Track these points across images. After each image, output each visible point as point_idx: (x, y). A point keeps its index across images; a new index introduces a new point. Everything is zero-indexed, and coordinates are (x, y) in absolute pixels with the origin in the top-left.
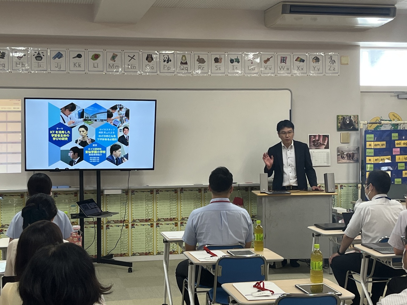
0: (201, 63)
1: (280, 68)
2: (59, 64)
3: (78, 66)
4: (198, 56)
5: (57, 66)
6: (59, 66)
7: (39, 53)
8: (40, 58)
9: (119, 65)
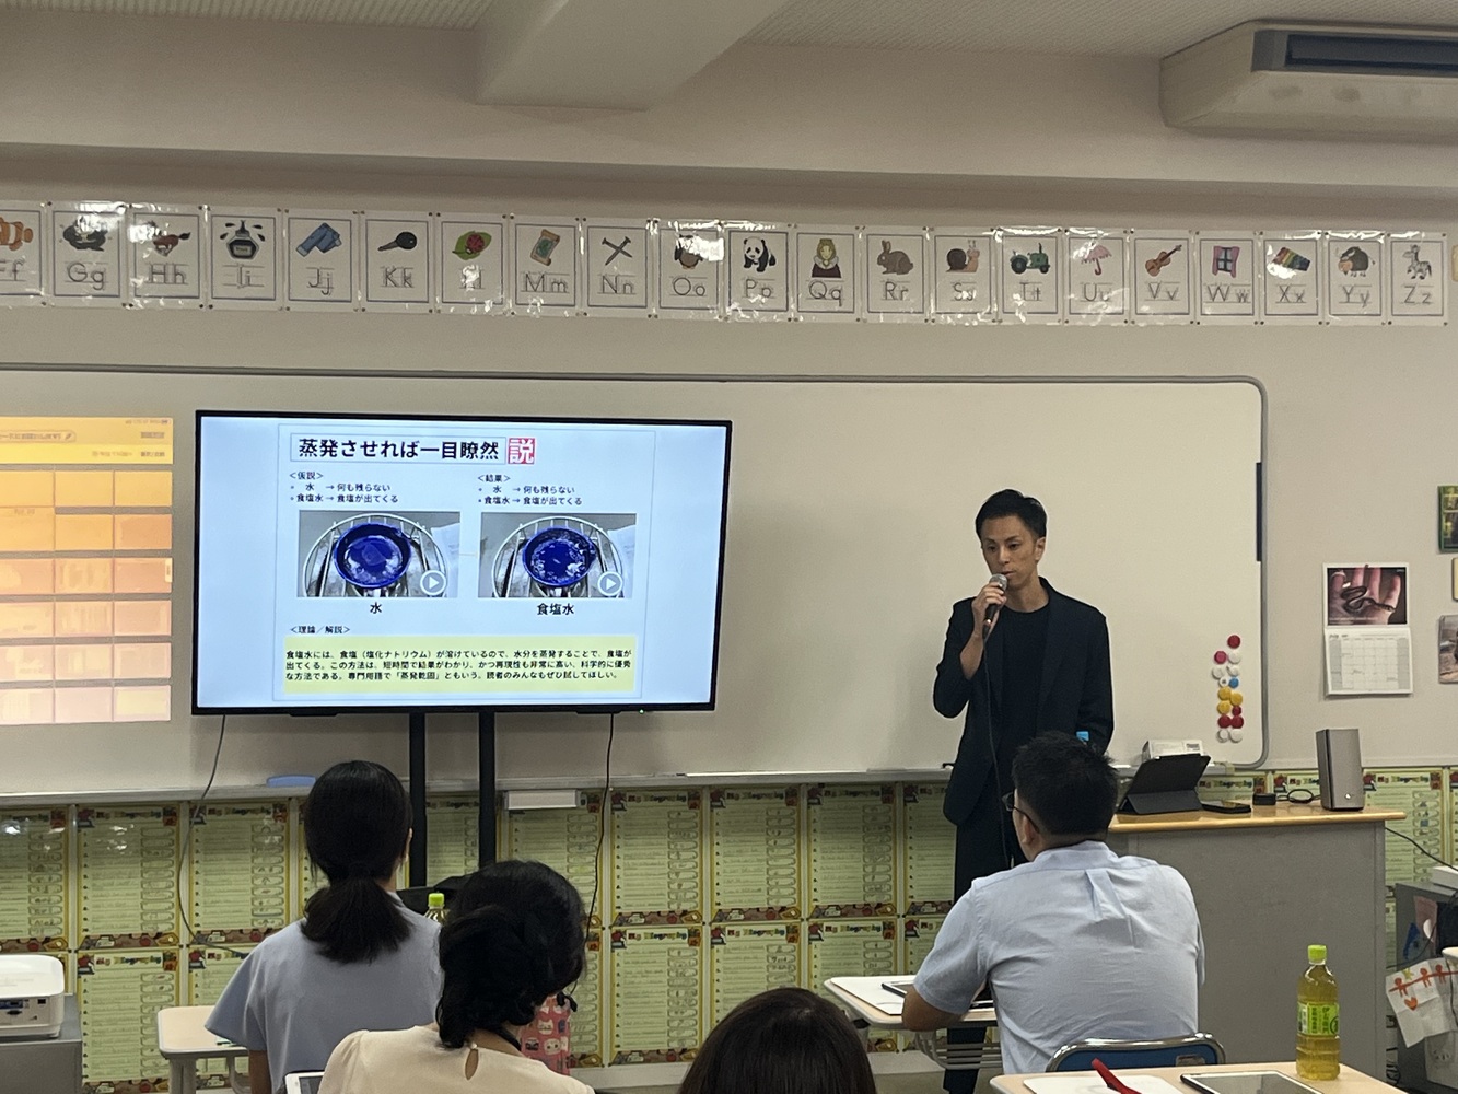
0: (894, 271)
1: (1213, 292)
2: (324, 274)
3: (399, 281)
4: (884, 244)
5: (315, 282)
6: (325, 283)
7: (243, 230)
8: (249, 248)
9: (565, 279)
